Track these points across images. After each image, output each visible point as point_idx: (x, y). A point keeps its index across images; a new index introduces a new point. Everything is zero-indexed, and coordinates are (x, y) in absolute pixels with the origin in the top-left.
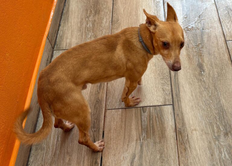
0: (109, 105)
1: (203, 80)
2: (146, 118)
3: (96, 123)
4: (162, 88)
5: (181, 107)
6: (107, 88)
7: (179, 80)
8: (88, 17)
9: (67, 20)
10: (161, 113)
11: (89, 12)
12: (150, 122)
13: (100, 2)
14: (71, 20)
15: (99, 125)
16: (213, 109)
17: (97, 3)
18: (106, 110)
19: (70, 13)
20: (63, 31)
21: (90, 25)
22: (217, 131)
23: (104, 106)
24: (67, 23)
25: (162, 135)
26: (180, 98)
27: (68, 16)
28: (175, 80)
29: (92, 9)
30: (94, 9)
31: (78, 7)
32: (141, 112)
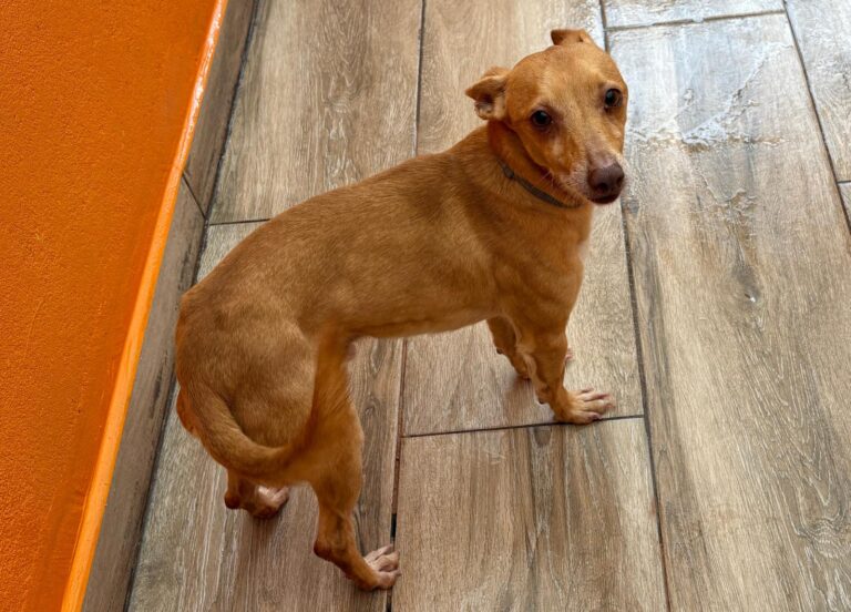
0: (413, 420)
1: (753, 325)
2: (549, 465)
3: (367, 486)
4: (607, 358)
5: (675, 423)
6: (405, 357)
7: (668, 327)
8: (330, 103)
9: (254, 114)
10: (605, 446)
11: (333, 83)
12: (563, 480)
13: (373, 45)
14: (270, 115)
15: (377, 491)
16: (793, 431)
17: (364, 52)
18: (401, 436)
19: (265, 87)
20: (238, 153)
21: (338, 131)
22: (807, 509)
23: (396, 425)
24: (253, 125)
25: (608, 527)
26: (671, 392)
27: (258, 101)
28: (653, 326)
29: (343, 74)
30: (354, 74)
31: (292, 64)
32: (529, 444)
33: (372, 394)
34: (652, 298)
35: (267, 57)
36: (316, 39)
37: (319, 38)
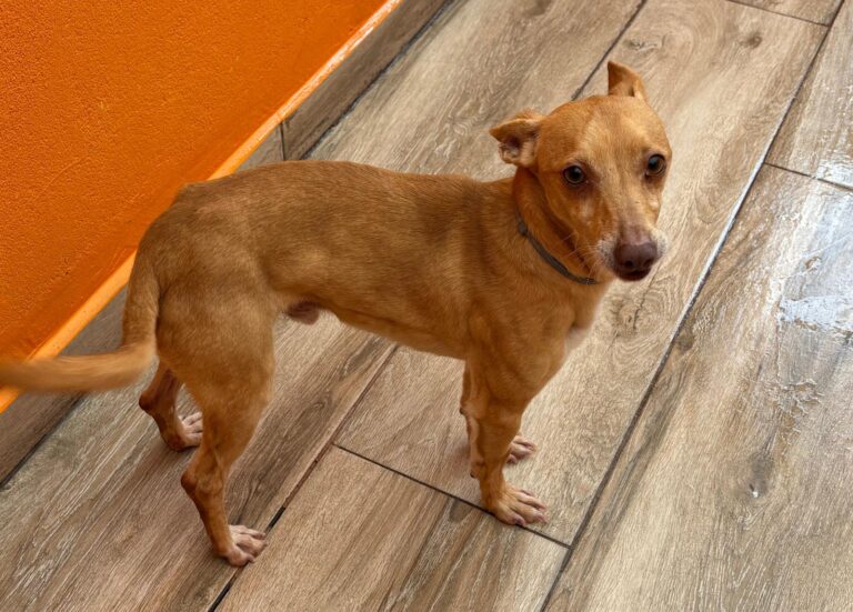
0: (350, 434)
1: (740, 519)
2: (449, 541)
3: (276, 470)
4: (567, 473)
5: (597, 571)
6: (378, 375)
7: (647, 477)
8: (453, 121)
9: (383, 101)
10: (513, 552)
11: (467, 105)
12: (453, 563)
13: (525, 86)
14: (394, 111)
15: (281, 479)
17: (512, 89)
18: (331, 443)
19: (406, 84)
20: (348, 130)
21: (445, 148)
23: (334, 430)
24: (375, 112)
26: (612, 539)
27: (392, 94)
28: (634, 467)
29: (482, 100)
30: (491, 105)
31: (442, 73)
32: (442, 513)
33: (330, 392)
34: (649, 440)
35: (425, 58)
36: (477, 60)
37: (480, 60)
